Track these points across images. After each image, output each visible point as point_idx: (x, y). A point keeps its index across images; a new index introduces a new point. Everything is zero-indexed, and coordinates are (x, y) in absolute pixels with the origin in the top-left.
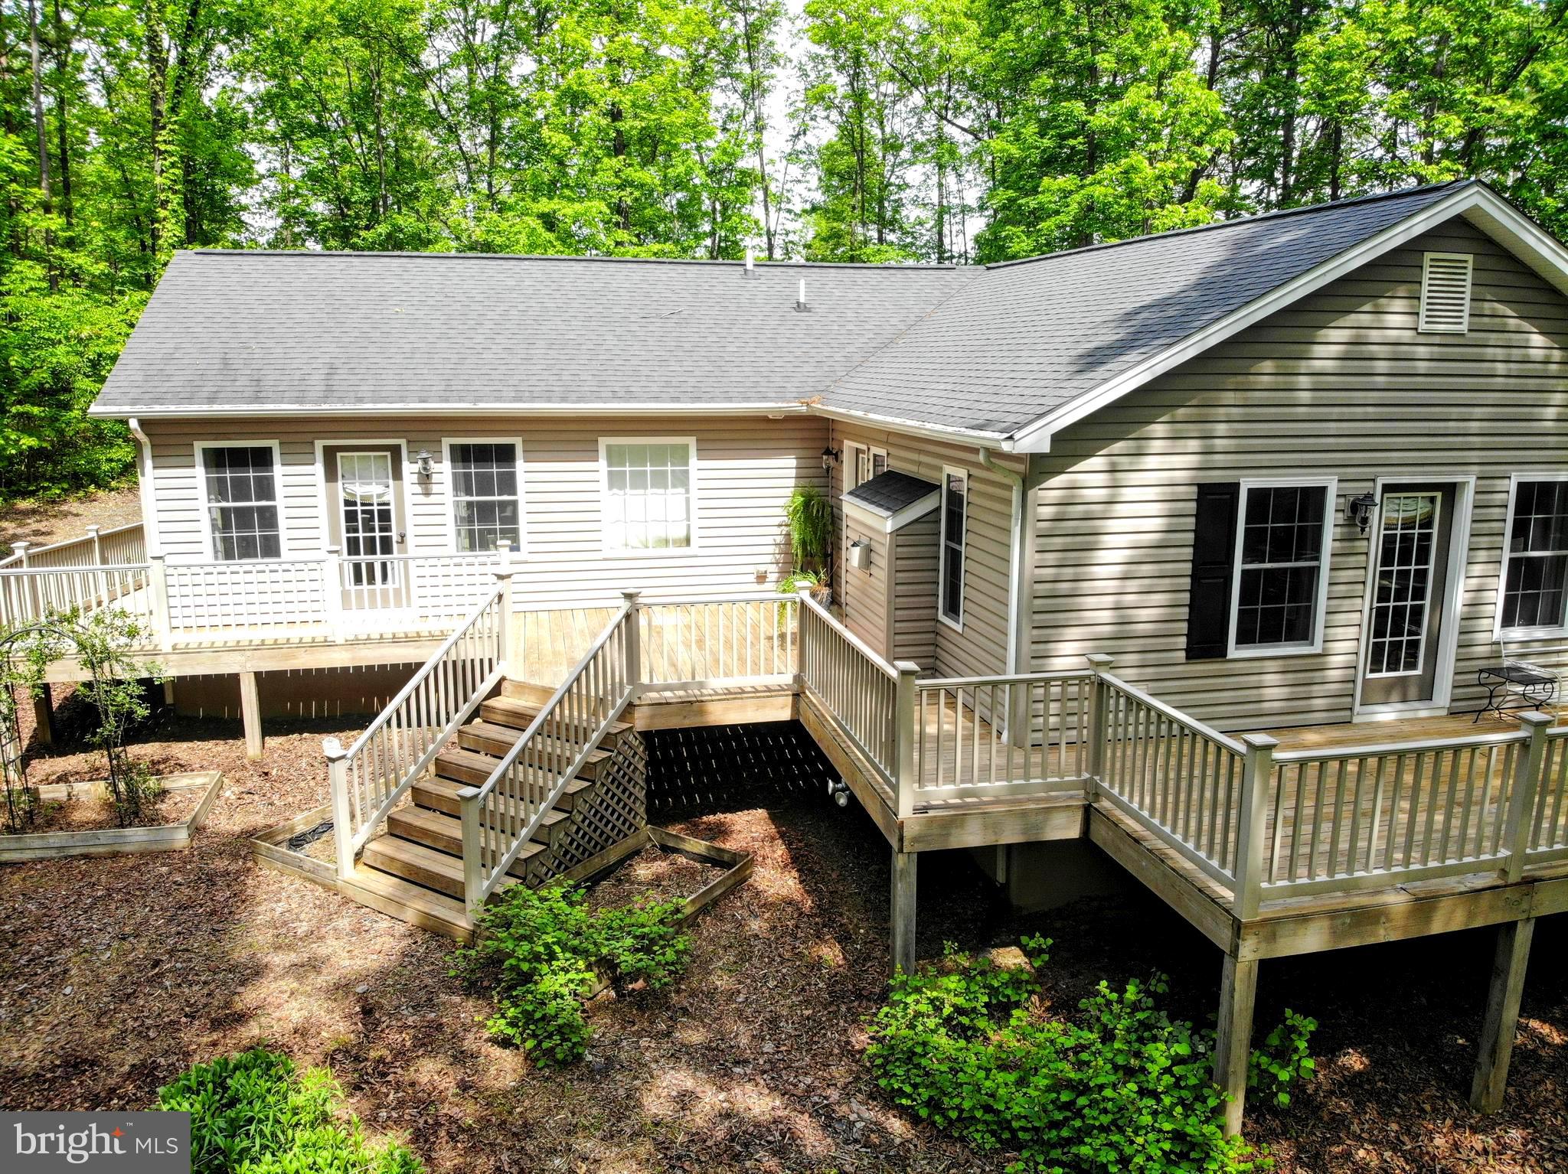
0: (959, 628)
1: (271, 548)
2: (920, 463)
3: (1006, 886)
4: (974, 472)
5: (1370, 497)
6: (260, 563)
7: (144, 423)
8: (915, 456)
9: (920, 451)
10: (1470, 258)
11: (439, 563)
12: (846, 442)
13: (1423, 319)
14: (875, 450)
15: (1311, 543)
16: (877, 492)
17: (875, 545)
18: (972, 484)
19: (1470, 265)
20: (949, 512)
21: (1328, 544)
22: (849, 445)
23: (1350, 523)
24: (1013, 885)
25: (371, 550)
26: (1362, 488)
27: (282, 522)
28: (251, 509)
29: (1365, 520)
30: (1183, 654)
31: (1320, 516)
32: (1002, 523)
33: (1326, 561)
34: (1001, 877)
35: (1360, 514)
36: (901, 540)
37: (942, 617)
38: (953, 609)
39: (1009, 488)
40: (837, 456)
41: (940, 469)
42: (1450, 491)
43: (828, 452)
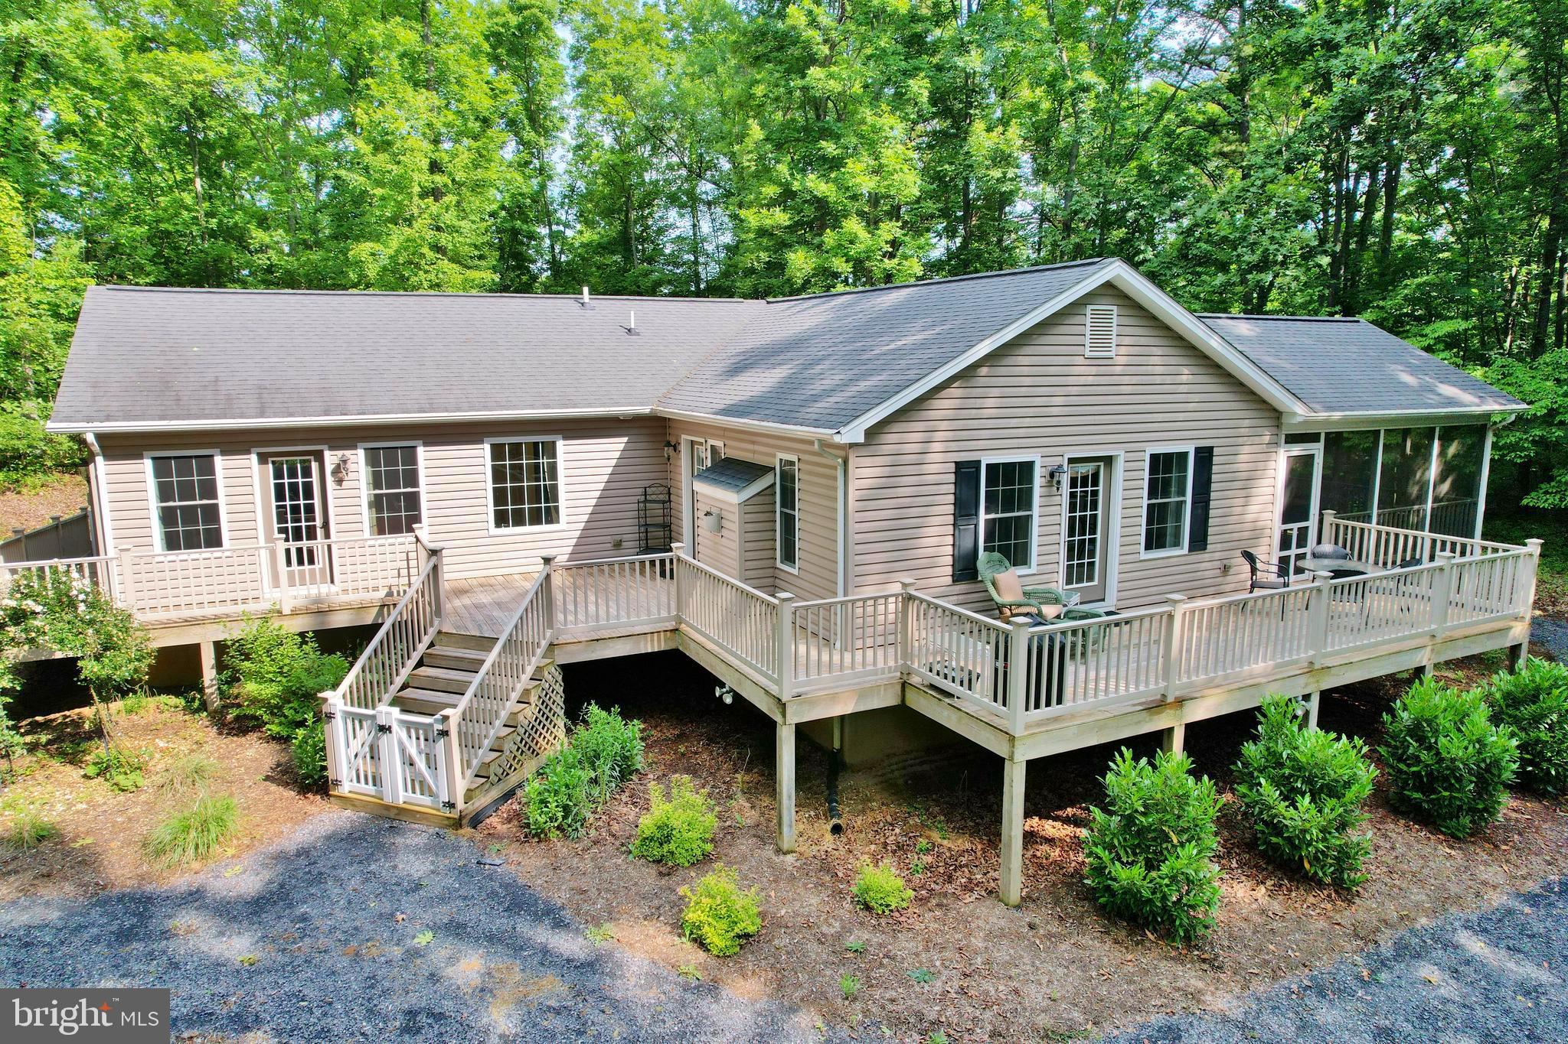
0: (795, 572)
1: (214, 540)
2: (754, 452)
3: (841, 750)
4: (803, 457)
5: (1060, 466)
6: (204, 553)
7: (99, 437)
8: (750, 447)
9: (753, 443)
10: (1115, 308)
11: (357, 545)
12: (683, 436)
13: (1088, 349)
14: (711, 442)
15: (1026, 501)
16: (722, 474)
17: (724, 514)
18: (802, 466)
19: (1115, 313)
20: (783, 488)
21: (1036, 500)
22: (685, 438)
23: (1050, 484)
24: (846, 748)
25: (298, 537)
26: (1057, 461)
27: (224, 517)
28: (196, 506)
29: (1059, 482)
30: (950, 579)
31: (1030, 480)
32: (830, 493)
33: (1036, 511)
34: (837, 745)
35: (1056, 479)
36: (749, 509)
37: (779, 564)
38: (789, 556)
39: (835, 468)
40: (675, 448)
41: (774, 456)
42: (1109, 461)
43: (668, 444)
